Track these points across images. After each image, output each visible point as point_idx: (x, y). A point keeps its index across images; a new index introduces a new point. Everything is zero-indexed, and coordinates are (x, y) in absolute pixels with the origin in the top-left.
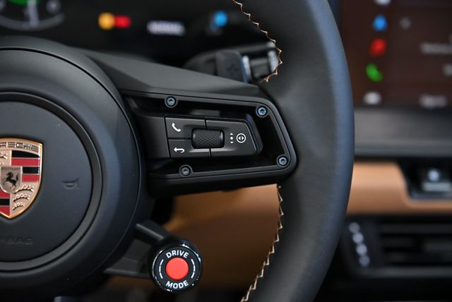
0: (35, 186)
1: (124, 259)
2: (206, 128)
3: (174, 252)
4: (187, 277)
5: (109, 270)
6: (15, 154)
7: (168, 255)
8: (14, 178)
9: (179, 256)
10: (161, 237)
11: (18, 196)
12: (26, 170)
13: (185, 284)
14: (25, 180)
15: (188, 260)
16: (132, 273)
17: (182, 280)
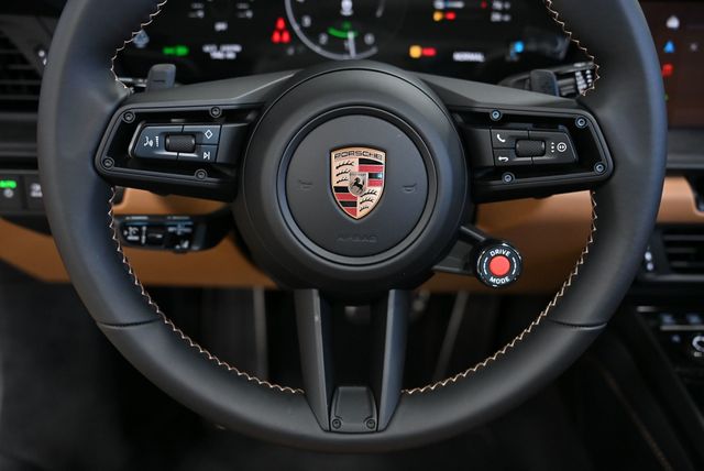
0: (379, 190)
1: (449, 257)
2: (529, 138)
3: (497, 251)
4: (509, 274)
5: (436, 267)
6: (362, 161)
7: (492, 253)
8: (361, 183)
9: (501, 255)
10: (483, 239)
11: (364, 198)
12: (371, 176)
13: (507, 279)
14: (370, 184)
15: (509, 258)
16: (457, 270)
17: (504, 276)
